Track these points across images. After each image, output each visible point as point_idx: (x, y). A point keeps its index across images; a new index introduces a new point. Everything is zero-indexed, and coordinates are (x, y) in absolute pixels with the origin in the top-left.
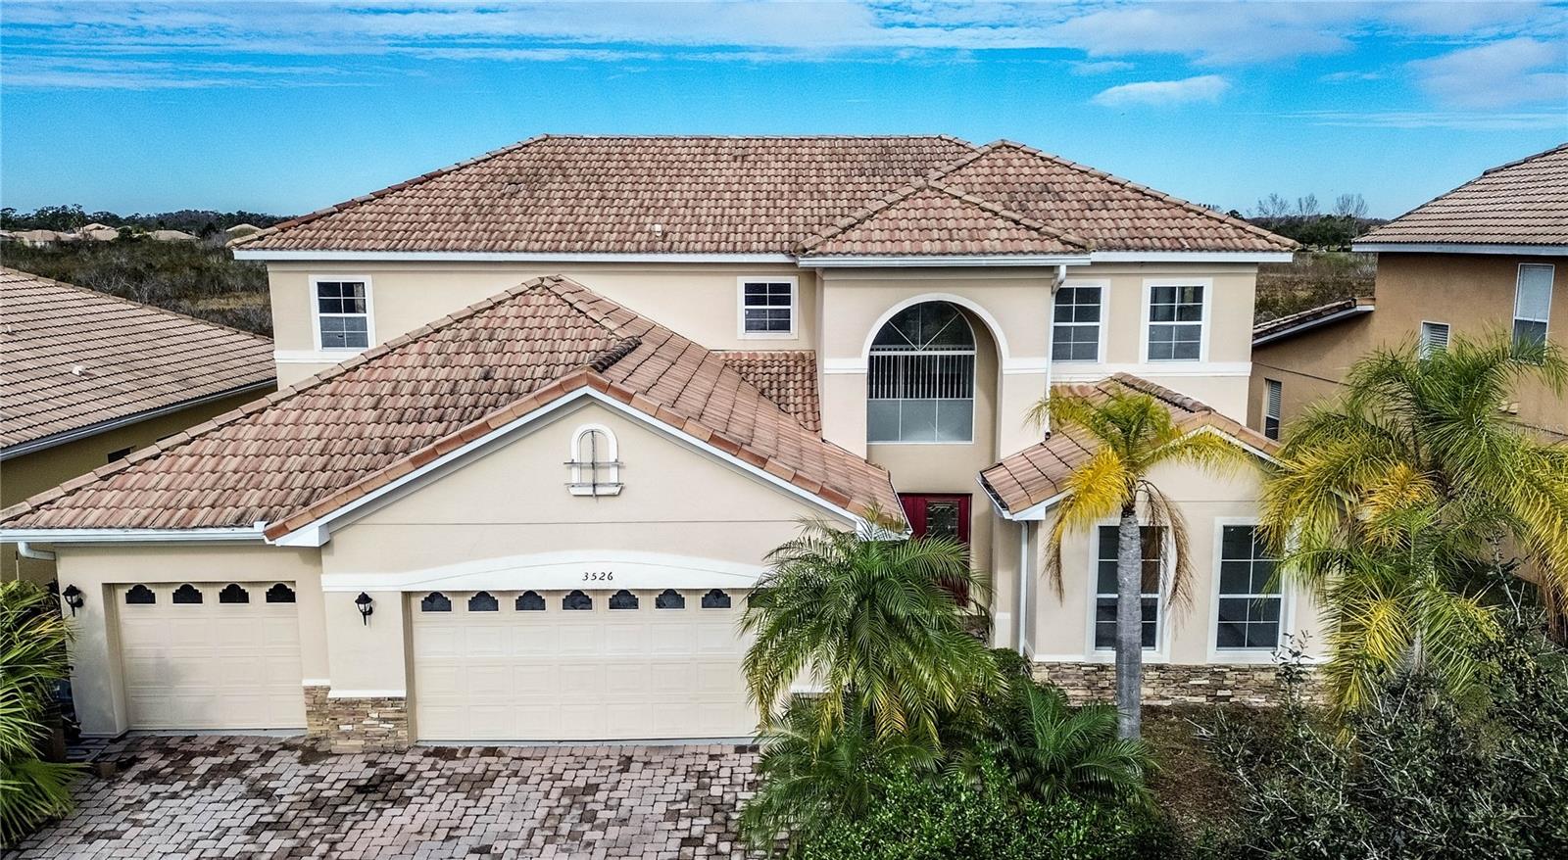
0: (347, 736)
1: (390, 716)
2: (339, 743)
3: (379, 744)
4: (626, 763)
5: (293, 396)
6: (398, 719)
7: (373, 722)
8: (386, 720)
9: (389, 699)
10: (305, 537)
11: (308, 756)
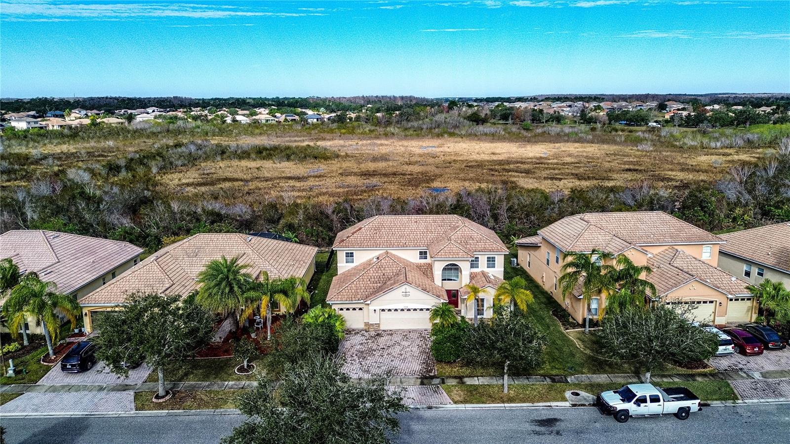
0: (371, 328)
1: (377, 326)
3: (376, 330)
4: (410, 332)
9: (377, 323)
10: (369, 302)
11: (366, 331)
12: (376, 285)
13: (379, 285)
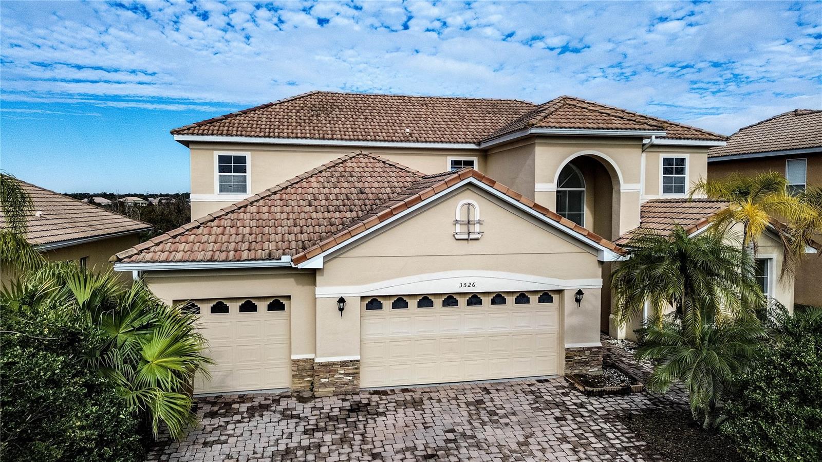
0: (325, 385)
1: (351, 372)
2: (320, 390)
3: (343, 389)
4: (486, 391)
5: (260, 200)
6: (355, 373)
7: (341, 376)
8: (348, 375)
9: (351, 361)
10: (316, 263)
11: (302, 400)
12: (337, 215)
13: (348, 214)
